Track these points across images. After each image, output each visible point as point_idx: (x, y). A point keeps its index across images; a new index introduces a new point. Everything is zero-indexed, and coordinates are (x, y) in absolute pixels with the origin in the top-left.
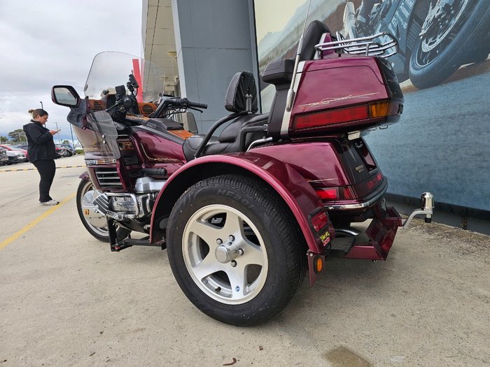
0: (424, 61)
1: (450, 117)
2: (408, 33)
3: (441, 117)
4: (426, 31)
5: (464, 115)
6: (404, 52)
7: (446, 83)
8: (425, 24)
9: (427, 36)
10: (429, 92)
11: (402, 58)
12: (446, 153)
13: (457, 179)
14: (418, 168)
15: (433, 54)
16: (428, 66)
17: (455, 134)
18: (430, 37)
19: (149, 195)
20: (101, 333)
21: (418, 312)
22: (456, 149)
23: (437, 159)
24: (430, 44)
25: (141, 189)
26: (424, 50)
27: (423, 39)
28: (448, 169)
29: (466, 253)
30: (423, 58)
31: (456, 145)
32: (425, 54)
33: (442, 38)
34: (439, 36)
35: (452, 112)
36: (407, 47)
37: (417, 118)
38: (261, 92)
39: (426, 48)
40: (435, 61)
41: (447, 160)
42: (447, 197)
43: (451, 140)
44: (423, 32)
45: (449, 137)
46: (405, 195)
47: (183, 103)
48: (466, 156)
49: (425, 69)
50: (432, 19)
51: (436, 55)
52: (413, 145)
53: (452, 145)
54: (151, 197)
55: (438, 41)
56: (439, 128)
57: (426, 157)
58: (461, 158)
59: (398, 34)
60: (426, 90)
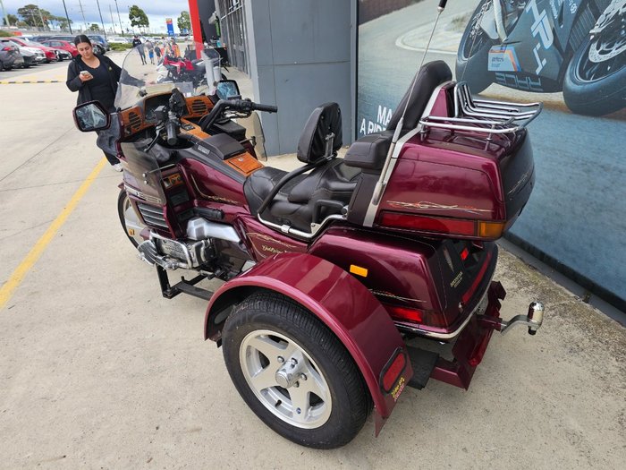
0: (587, 74)
1: (602, 167)
2: (575, 22)
3: (591, 162)
4: (600, 30)
5: (621, 172)
6: (564, 49)
7: (609, 118)
8: (602, 18)
9: (600, 38)
10: (584, 121)
11: (557, 57)
12: (586, 209)
13: (591, 246)
14: (548, 214)
15: (602, 69)
16: (592, 84)
17: (603, 191)
18: (604, 42)
19: (203, 241)
20: (157, 428)
21: (493, 449)
22: (601, 211)
23: (574, 213)
24: (602, 53)
25: (193, 235)
26: (592, 59)
27: (593, 41)
28: (583, 229)
29: (575, 348)
30: (587, 69)
31: (601, 205)
32: (592, 64)
33: (621, 50)
34: (616, 45)
35: (606, 160)
36: (568, 44)
37: (559, 150)
38: (360, 27)
39: (595, 56)
40: (602, 81)
41: (585, 218)
42: (574, 261)
43: (596, 196)
44: (596, 30)
45: (595, 191)
46: (525, 239)
47: (245, 107)
48: (609, 223)
49: (587, 86)
50: (613, 14)
51: (606, 73)
52: (548, 183)
53: (595, 202)
54: (206, 244)
55: (614, 52)
56: (584, 174)
57: (560, 205)
58: (602, 223)
59: (560, 19)
60: (581, 117)
